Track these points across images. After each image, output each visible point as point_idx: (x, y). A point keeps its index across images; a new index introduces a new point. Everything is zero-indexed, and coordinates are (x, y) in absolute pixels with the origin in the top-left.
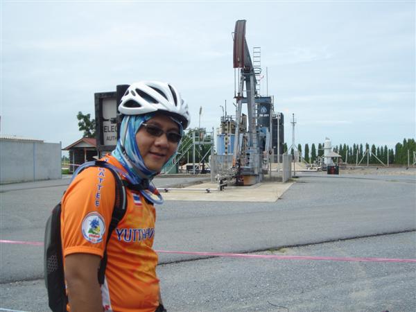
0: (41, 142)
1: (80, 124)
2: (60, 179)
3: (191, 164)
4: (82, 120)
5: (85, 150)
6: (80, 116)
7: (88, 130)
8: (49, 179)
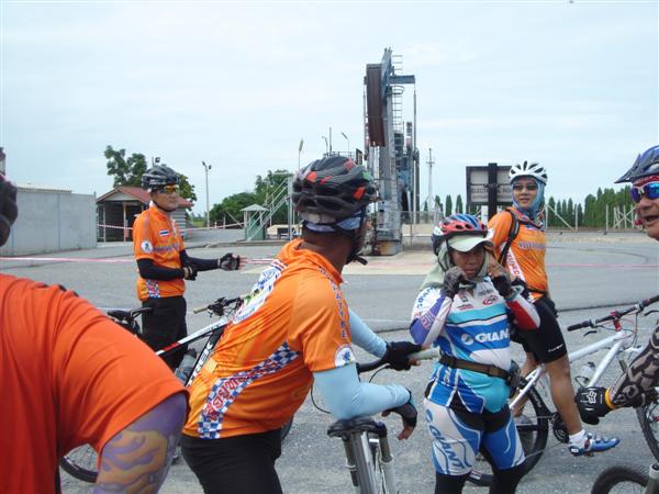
0: (68, 193)
1: (110, 165)
2: (96, 248)
3: (286, 226)
4: (112, 159)
5: (125, 204)
6: (110, 153)
7: (121, 174)
8: (80, 249)
